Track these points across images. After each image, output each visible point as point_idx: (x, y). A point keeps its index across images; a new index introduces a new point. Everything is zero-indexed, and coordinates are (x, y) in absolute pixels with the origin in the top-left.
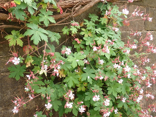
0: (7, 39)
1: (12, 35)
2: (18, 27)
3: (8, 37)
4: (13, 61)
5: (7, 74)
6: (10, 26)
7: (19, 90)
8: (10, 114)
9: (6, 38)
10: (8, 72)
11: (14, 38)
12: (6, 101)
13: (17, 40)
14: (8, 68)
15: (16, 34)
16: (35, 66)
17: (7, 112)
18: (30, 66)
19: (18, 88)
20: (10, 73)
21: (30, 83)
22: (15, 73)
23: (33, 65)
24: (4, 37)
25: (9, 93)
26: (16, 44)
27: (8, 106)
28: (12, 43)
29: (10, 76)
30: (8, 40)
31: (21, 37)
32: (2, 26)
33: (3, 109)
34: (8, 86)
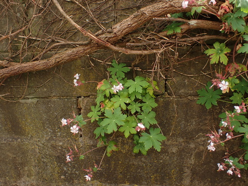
0: (208, 55)
1: (214, 48)
2: (223, 38)
3: (209, 52)
4: (220, 85)
5: (195, 99)
6: (214, 37)
7: (206, 122)
8: (191, 150)
9: (206, 52)
10: (196, 96)
11: (217, 53)
12: (189, 132)
13: (221, 56)
14: (198, 91)
15: (221, 47)
16: (234, 93)
17: (187, 146)
18: (228, 92)
19: (206, 119)
20: (199, 98)
21: (230, 116)
22: (205, 99)
23: (233, 90)
24: (203, 52)
25: (194, 123)
26: (219, 61)
27: (190, 139)
28: (214, 60)
29: (199, 102)
30: (210, 55)
31: (225, 53)
32: (205, 37)
33: (183, 141)
34: (194, 113)
